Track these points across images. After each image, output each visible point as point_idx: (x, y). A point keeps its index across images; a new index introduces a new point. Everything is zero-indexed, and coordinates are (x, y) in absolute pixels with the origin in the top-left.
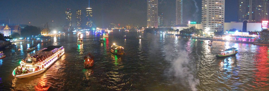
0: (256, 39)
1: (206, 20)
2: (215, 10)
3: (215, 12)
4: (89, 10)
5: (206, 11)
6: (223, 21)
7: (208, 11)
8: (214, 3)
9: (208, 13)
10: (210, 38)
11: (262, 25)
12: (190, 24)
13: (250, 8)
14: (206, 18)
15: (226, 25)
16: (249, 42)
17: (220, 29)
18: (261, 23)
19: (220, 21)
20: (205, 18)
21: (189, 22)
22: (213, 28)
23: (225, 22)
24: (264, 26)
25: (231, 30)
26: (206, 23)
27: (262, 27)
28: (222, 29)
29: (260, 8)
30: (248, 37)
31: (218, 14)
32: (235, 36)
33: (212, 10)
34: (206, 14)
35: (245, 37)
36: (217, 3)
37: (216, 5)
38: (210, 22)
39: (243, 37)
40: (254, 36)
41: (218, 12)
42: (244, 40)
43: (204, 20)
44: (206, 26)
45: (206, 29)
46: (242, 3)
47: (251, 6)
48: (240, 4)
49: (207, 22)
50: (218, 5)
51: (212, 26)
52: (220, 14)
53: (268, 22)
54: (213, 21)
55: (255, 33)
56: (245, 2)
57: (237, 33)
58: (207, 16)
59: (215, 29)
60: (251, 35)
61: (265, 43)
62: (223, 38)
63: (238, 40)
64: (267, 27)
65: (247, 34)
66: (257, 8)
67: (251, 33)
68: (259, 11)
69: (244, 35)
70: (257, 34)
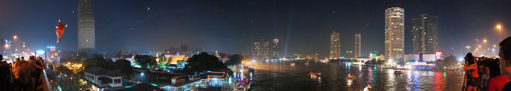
0: (432, 67)
1: (389, 53)
2: (397, 44)
3: (397, 46)
4: (276, 42)
5: (389, 45)
6: (403, 53)
7: (390, 45)
8: (395, 39)
9: (390, 47)
10: (394, 68)
11: (436, 56)
12: (372, 56)
13: (423, 42)
14: (389, 51)
15: (406, 57)
16: (427, 69)
17: (401, 60)
18: (434, 55)
19: (401, 53)
20: (387, 52)
21: (371, 55)
22: (395, 59)
23: (405, 54)
24: (438, 56)
25: (409, 61)
26: (388, 56)
27: (436, 57)
28: (403, 60)
29: (431, 41)
30: (426, 66)
31: (399, 48)
32: (416, 66)
33: (394, 44)
34: (389, 48)
35: (424, 66)
36: (398, 39)
37: (397, 41)
38: (392, 55)
39: (423, 66)
40: (431, 64)
41: (399, 46)
42: (424, 68)
43: (387, 53)
44: (389, 58)
45: (389, 61)
46: (415, 37)
47: (424, 40)
48: (414, 38)
49: (390, 54)
50: (399, 41)
51: (394, 58)
52: (401, 48)
53: (440, 53)
54: (395, 54)
55: (431, 62)
56: (418, 37)
57: (417, 63)
58: (390, 50)
59: (397, 60)
60: (429, 65)
61: (440, 70)
62: (405, 67)
63: (418, 68)
64: (440, 57)
65: (425, 64)
66: (429, 41)
67: (428, 63)
68: (431, 43)
69: (423, 65)
70: (434, 64)
